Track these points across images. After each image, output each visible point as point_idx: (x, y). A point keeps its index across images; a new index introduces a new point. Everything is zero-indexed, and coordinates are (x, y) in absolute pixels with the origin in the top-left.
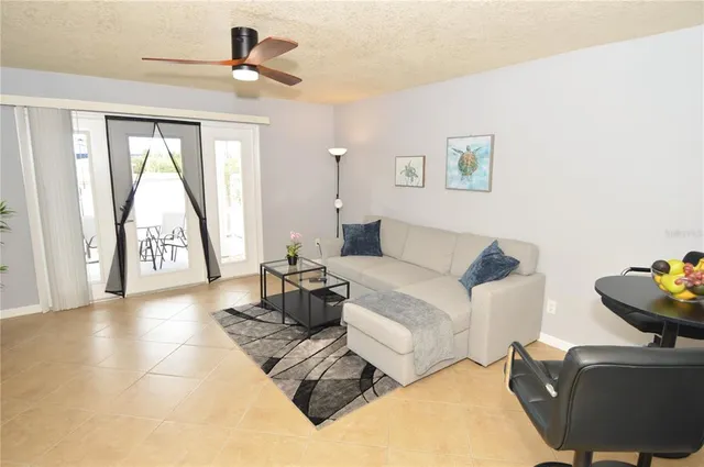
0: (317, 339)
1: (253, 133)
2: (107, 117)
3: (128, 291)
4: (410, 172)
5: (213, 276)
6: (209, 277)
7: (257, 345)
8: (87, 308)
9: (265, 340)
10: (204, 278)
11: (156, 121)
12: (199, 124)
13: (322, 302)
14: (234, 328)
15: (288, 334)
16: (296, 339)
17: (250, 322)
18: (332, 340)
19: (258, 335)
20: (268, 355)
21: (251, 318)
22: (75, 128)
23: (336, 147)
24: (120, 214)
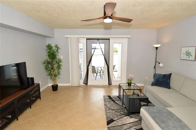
0: (131, 117)
1: (126, 41)
2: (87, 39)
3: (88, 84)
4: (188, 54)
5: (110, 84)
6: (109, 84)
7: (110, 112)
8: (79, 86)
9: (113, 111)
10: (107, 84)
11: (98, 39)
12: (109, 39)
13: (139, 102)
14: (107, 103)
15: (122, 112)
16: (124, 114)
17: (112, 102)
18: (137, 120)
19: (112, 108)
20: (111, 117)
21: (114, 101)
22: (80, 42)
23: (157, 44)
24: (88, 63)
